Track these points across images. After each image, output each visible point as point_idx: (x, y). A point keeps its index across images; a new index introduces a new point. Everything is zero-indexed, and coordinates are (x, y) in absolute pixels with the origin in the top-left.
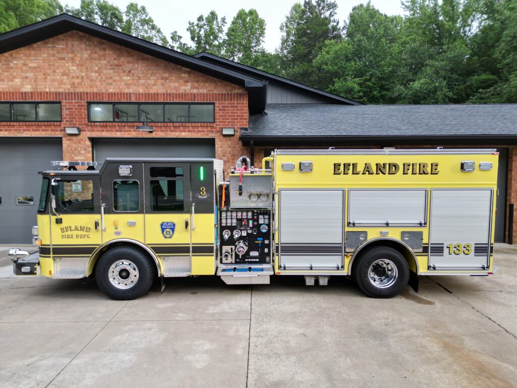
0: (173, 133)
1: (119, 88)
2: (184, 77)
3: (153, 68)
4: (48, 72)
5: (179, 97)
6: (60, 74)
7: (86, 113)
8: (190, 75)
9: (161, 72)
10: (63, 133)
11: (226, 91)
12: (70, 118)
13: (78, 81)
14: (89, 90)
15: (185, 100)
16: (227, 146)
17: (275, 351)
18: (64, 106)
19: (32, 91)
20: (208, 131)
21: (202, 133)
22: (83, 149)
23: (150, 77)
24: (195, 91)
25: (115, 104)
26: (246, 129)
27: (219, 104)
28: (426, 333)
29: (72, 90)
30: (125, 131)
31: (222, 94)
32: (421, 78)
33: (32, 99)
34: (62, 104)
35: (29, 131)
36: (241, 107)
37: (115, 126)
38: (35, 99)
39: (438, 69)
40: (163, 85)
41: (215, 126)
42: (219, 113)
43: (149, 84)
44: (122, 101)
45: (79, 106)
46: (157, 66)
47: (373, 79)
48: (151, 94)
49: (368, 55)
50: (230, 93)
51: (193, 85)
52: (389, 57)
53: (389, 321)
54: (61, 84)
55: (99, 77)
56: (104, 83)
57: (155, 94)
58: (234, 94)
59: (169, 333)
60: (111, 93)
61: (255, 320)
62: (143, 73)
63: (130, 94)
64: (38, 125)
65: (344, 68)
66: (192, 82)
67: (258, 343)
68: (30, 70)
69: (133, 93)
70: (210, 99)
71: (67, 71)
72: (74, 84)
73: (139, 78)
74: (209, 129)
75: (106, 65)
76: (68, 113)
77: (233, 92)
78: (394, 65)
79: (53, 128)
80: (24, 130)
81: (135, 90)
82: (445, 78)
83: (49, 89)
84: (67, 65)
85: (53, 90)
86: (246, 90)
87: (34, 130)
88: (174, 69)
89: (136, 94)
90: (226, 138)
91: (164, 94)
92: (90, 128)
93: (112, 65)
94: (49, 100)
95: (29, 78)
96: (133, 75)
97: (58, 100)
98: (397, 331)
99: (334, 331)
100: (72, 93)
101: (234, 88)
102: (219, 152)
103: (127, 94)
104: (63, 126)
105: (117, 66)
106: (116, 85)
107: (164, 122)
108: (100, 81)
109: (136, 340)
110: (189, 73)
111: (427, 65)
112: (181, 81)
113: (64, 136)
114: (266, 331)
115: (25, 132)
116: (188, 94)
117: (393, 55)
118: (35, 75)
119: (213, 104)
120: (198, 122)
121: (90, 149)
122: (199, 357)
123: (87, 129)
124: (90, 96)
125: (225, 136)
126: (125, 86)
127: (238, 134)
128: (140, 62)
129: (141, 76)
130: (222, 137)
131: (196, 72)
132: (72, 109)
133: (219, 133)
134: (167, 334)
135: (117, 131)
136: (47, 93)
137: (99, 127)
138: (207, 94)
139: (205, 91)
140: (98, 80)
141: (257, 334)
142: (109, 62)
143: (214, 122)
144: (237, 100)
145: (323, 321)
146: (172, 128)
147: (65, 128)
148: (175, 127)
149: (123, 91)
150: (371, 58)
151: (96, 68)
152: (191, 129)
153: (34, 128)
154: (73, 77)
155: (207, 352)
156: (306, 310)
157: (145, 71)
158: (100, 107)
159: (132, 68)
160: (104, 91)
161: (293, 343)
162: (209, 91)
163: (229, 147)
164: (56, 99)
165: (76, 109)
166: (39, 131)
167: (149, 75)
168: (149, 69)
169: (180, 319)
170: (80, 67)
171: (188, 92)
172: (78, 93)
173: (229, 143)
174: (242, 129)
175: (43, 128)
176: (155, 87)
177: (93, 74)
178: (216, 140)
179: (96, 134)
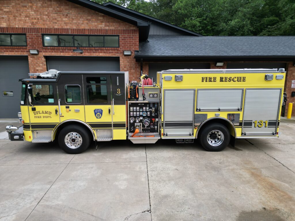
0: (95, 54)
1: (61, 25)
2: (100, 19)
3: (81, 13)
4: (17, 15)
5: (98, 31)
6: (24, 16)
7: (42, 41)
8: (104, 19)
9: (86, 16)
10: (28, 53)
11: (126, 28)
12: (32, 44)
13: (36, 21)
14: (43, 27)
15: (102, 33)
16: (127, 61)
17: (162, 179)
18: (28, 36)
19: (7, 26)
20: (115, 53)
21: (111, 54)
22: (41, 63)
23: (79, 19)
24: (107, 28)
25: (59, 36)
26: (138, 51)
27: (122, 36)
28: (241, 167)
29: (32, 27)
30: (66, 52)
31: (123, 30)
32: (235, 19)
33: (7, 32)
34: (27, 35)
35: (8, 52)
36: (134, 38)
37: (60, 49)
38: (10, 32)
39: (246, 13)
40: (87, 24)
41: (119, 49)
42: (122, 41)
43: (79, 23)
44: (63, 34)
45: (37, 36)
46: (84, 12)
47: (208, 19)
48: (81, 29)
49: (205, 4)
50: (128, 29)
51: (106, 24)
52: (217, 5)
53: (221, 161)
54: (25, 23)
55: (48, 19)
56: (52, 22)
57: (83, 29)
58: (131, 30)
59: (103, 169)
60: (56, 28)
61: (149, 162)
62: (75, 16)
63: (68, 29)
64: (13, 48)
65: (191, 12)
66: (105, 22)
67: (153, 175)
68: (5, 13)
69: (70, 29)
70: (116, 33)
71: (28, 15)
72: (33, 23)
73: (73, 19)
75: (52, 11)
76: (30, 41)
77: (130, 29)
78: (220, 10)
79: (22, 50)
80: (4, 51)
81: (71, 27)
82: (249, 19)
83: (18, 26)
84: (28, 10)
85: (20, 26)
86: (138, 28)
87: (10, 51)
88: (94, 14)
89: (72, 29)
90: (126, 57)
91: (88, 29)
92: (44, 50)
93: (56, 11)
94: (18, 33)
95: (4, 18)
96: (69, 17)
97: (24, 33)
98: (226, 166)
99: (193, 167)
100: (32, 28)
101: (131, 26)
102: (122, 65)
103: (66, 29)
104: (28, 49)
105: (59, 11)
106: (59, 23)
107: (89, 47)
108: (49, 21)
109: (85, 174)
110: (103, 16)
111: (239, 11)
112: (99, 22)
113: (29, 55)
114: (156, 168)
115: (5, 53)
116: (103, 30)
117: (220, 4)
118: (8, 17)
119: (118, 36)
120: (109, 47)
121: (45, 63)
122: (122, 183)
123: (42, 51)
124: (44, 31)
125: (126, 55)
126: (64, 24)
127: (133, 55)
128: (73, 9)
129: (74, 18)
130: (123, 56)
131: (107, 16)
132: (33, 38)
133: (122, 54)
134: (102, 170)
135: (61, 52)
136: (17, 28)
137: (50, 49)
138: (114, 30)
139: (112, 28)
140: (48, 21)
141: (152, 170)
142: (54, 9)
143: (119, 47)
144: (132, 34)
145: (186, 162)
146: (94, 51)
147: (29, 50)
148: (95, 50)
149: (64, 28)
150: (207, 6)
151: (46, 13)
152: (105, 51)
153: (10, 50)
154: (32, 19)
155: (125, 180)
156: (176, 155)
157: (76, 15)
158: (49, 37)
159: (69, 13)
160: (52, 27)
161: (171, 174)
162: (115, 28)
163: (128, 62)
164: (23, 32)
165: (35, 38)
166: (13, 52)
167: (79, 18)
168: (79, 14)
169: (108, 162)
170: (36, 12)
171: (103, 28)
172: (36, 28)
173: (128, 60)
174: (135, 51)
175: (16, 50)
176: (83, 25)
177: (45, 17)
178: (120, 58)
179: (48, 54)
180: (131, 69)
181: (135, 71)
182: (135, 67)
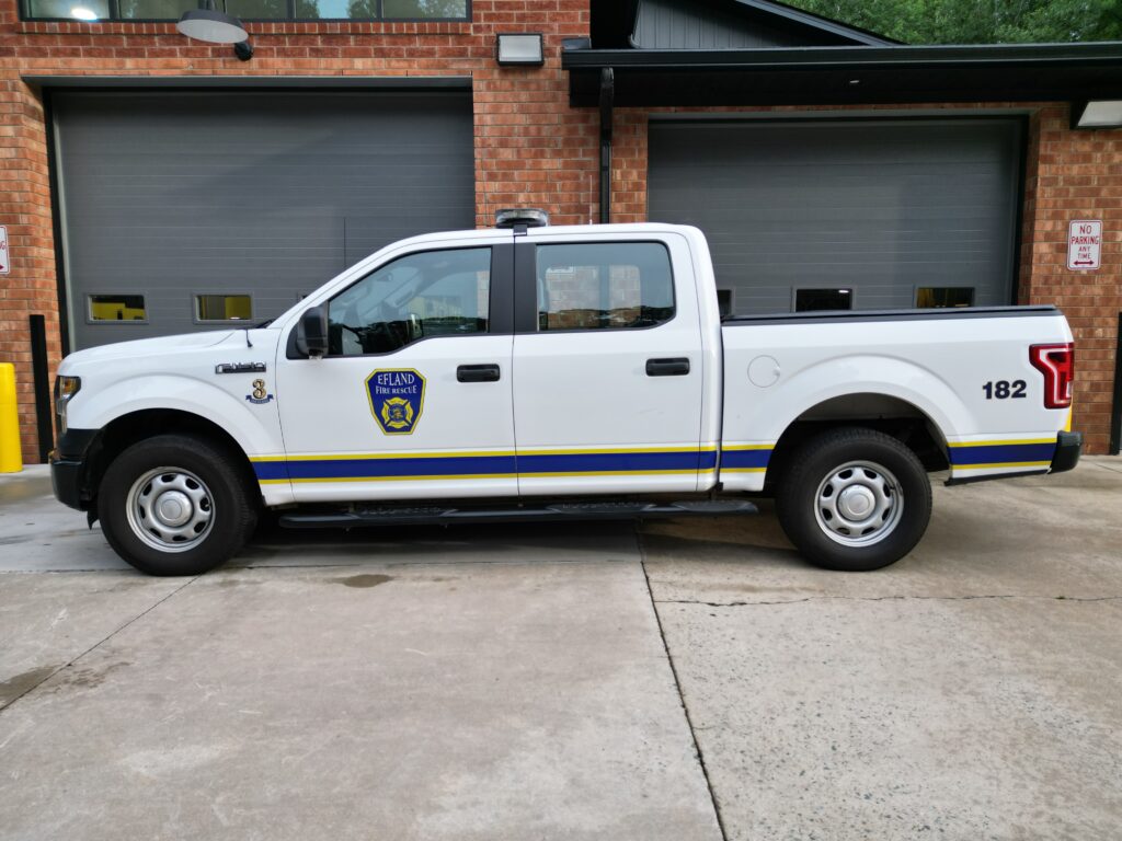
0: (323, 62)
16: (515, 107)
20: (448, 53)
21: (423, 60)
30: (154, 54)
37: (118, 34)
41: (471, 31)
74: (451, 43)
90: (511, 76)
92: (26, 41)
102: (486, 132)
107: (290, 20)
120: (411, 22)
121: (38, 127)
125: (510, 68)
127: (555, 62)
130: (496, 74)
133: (484, 60)
135: (122, 54)
137: (59, 38)
143: (469, 18)
146: (319, 44)
148: (327, 39)
152: (385, 44)
163: (523, 111)
173: (524, 96)
174: (567, 41)
178: (475, 85)
179: (51, 66)
180: (542, 154)
181: (566, 166)
182: (567, 142)
